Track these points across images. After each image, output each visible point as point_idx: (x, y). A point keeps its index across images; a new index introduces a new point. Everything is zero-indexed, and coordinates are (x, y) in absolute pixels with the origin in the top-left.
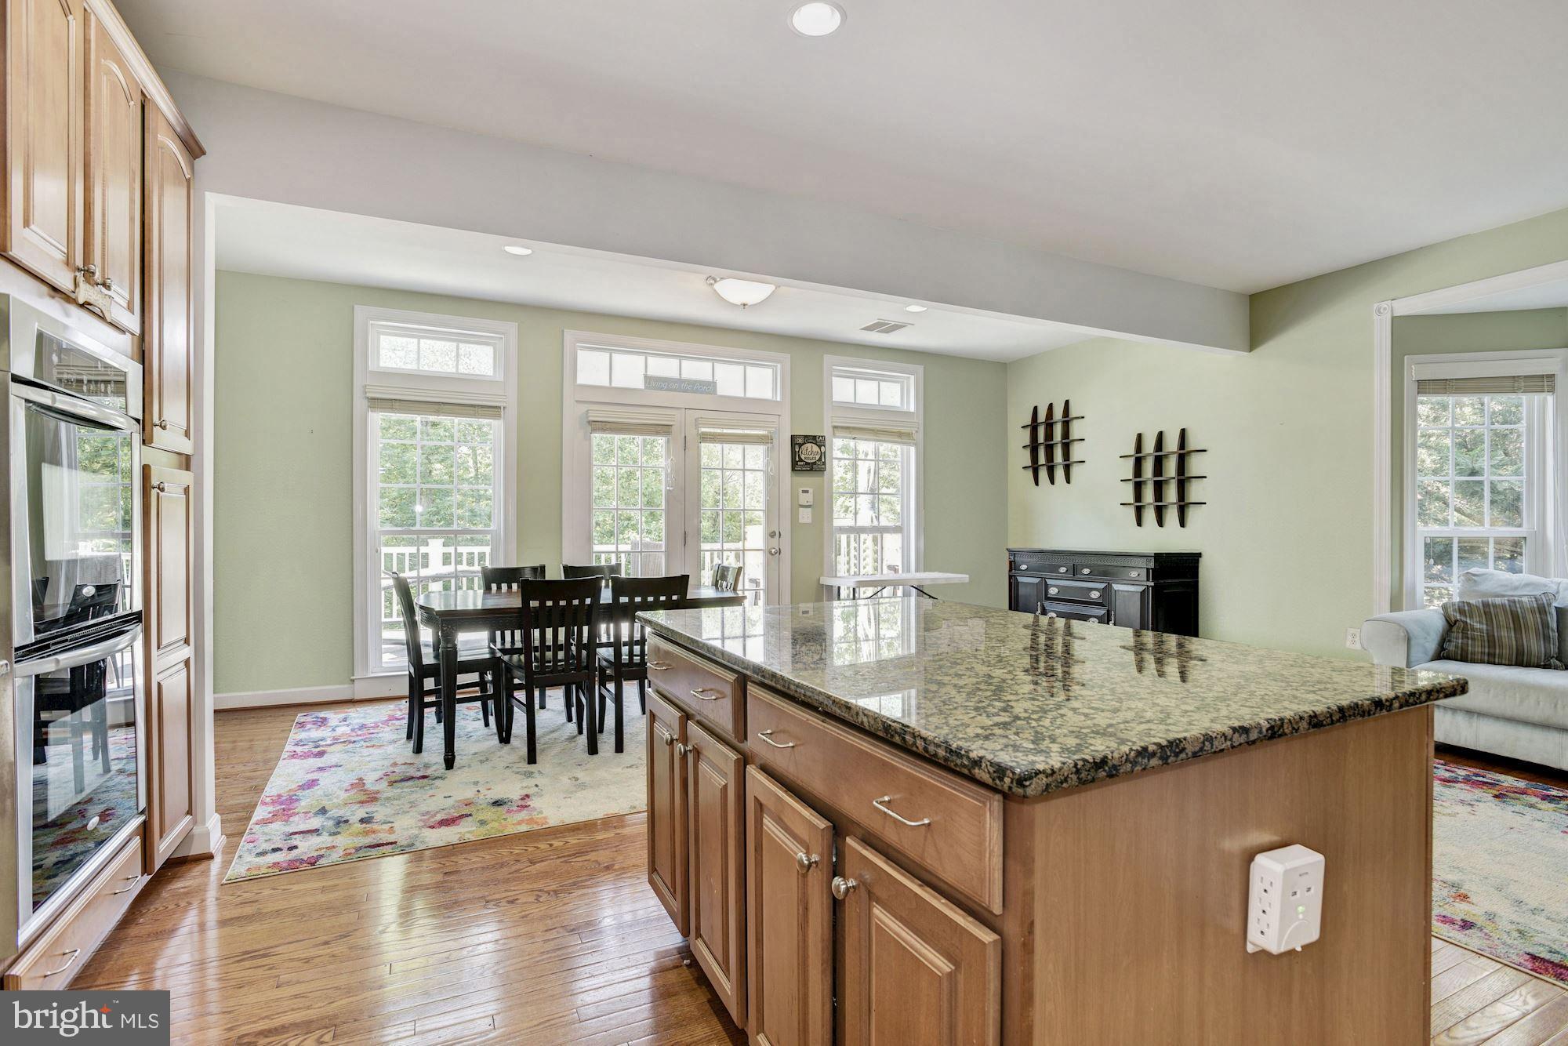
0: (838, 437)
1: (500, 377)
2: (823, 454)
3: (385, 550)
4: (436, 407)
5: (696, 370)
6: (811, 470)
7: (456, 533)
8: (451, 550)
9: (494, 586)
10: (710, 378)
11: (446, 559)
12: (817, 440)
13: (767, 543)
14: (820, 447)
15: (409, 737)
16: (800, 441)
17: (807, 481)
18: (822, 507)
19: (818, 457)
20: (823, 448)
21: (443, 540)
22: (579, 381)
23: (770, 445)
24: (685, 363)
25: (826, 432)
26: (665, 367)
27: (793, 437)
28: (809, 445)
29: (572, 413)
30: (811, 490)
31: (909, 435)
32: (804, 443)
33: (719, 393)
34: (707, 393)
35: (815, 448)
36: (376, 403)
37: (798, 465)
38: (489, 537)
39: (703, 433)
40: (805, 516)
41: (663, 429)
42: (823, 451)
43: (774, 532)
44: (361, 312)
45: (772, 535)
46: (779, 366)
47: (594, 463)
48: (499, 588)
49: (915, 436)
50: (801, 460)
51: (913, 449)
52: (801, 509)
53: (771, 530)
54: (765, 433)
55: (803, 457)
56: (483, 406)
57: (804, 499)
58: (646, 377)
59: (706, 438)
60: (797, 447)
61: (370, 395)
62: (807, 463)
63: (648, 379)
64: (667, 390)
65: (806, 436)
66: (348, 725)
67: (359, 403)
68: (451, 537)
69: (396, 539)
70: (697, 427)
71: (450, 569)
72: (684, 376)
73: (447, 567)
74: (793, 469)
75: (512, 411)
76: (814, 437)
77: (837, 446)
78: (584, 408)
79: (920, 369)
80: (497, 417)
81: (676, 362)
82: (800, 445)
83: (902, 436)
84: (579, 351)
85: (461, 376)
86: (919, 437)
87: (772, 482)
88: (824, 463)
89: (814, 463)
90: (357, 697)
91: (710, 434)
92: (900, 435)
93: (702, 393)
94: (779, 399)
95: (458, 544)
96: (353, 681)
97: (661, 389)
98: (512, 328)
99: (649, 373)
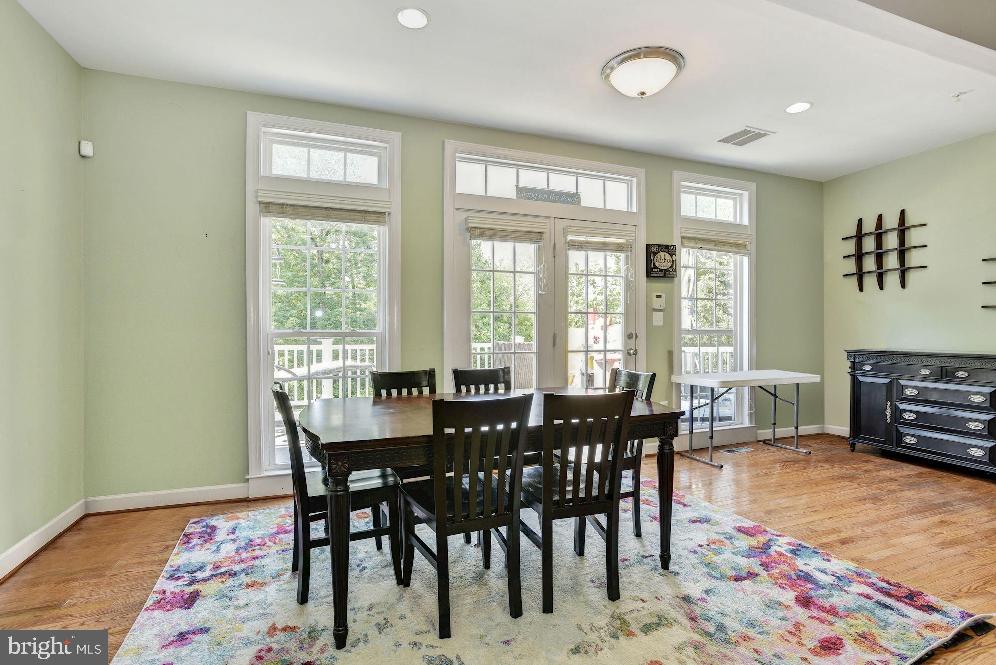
0: (686, 247)
1: (385, 184)
2: (674, 262)
3: (277, 348)
4: (325, 212)
5: (562, 183)
6: (664, 277)
7: (344, 335)
8: (340, 347)
9: (384, 393)
10: (573, 190)
11: (335, 356)
12: (669, 249)
13: (626, 345)
14: (671, 255)
15: (295, 569)
16: (655, 249)
17: (660, 286)
18: (671, 311)
19: (670, 265)
20: (674, 256)
21: (333, 340)
22: (457, 191)
23: (629, 253)
24: (552, 176)
25: (676, 242)
26: (534, 179)
27: (648, 247)
28: (662, 254)
29: (452, 220)
30: (663, 296)
31: (744, 246)
32: (659, 252)
33: (582, 205)
34: (573, 204)
35: (668, 257)
36: (269, 208)
37: (653, 272)
38: (375, 339)
39: (572, 241)
40: (658, 319)
41: (534, 237)
42: (674, 259)
43: (632, 334)
44: (253, 118)
45: (630, 336)
46: (635, 180)
47: (473, 268)
48: (389, 394)
49: (749, 247)
50: (655, 267)
51: (746, 260)
52: (654, 313)
53: (629, 332)
54: (624, 241)
55: (657, 264)
56: (369, 212)
57: (658, 303)
58: (518, 188)
59: (573, 245)
60: (652, 255)
61: (260, 199)
62: (661, 270)
63: (520, 190)
64: (538, 200)
65: (660, 246)
66: (234, 541)
67: (252, 208)
68: (340, 338)
69: (288, 339)
70: (565, 235)
71: (339, 363)
72: (552, 188)
73: (335, 362)
74: (648, 276)
75: (396, 218)
76: (667, 246)
77: (686, 257)
78: (464, 215)
79: (753, 186)
80: (383, 222)
81: (544, 175)
82: (655, 254)
83: (738, 247)
84: (458, 163)
85: (347, 183)
86: (753, 248)
87: (630, 287)
88: (675, 271)
89: (667, 270)
90: (252, 495)
91: (577, 241)
92: (736, 245)
93: (568, 203)
94: (635, 210)
95: (344, 343)
96: (247, 480)
97: (532, 199)
98: (396, 137)
99: (521, 184)
